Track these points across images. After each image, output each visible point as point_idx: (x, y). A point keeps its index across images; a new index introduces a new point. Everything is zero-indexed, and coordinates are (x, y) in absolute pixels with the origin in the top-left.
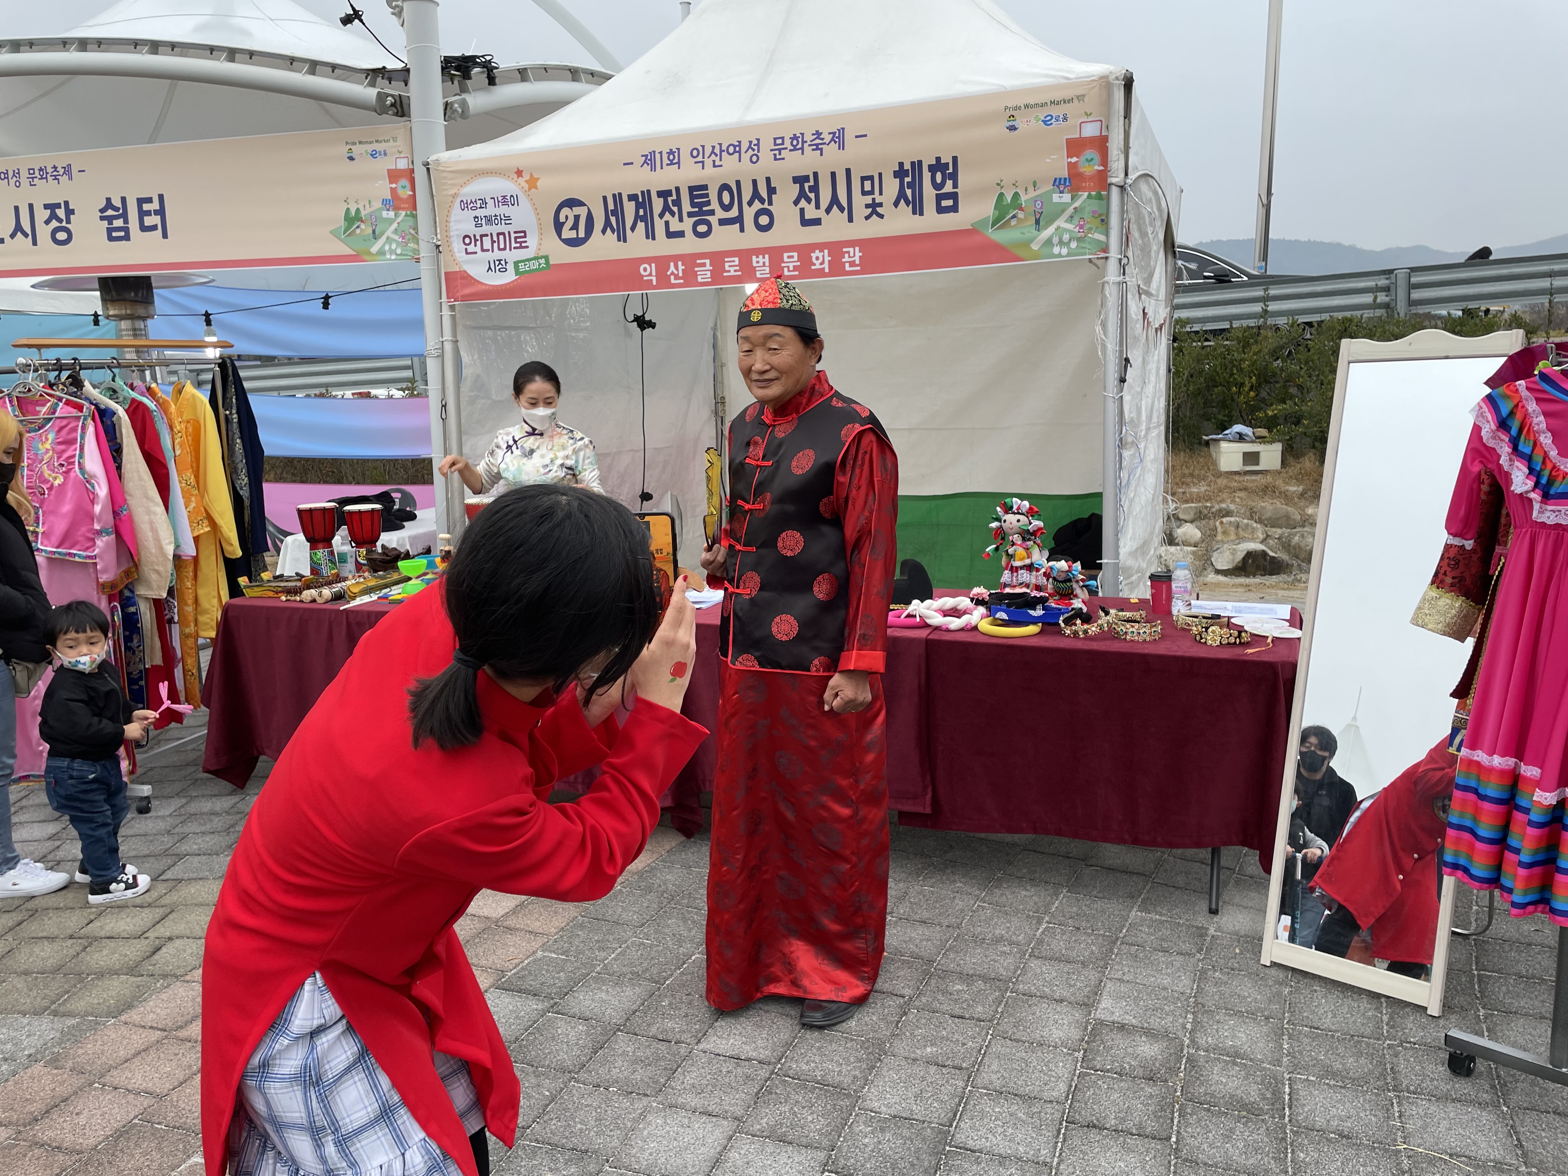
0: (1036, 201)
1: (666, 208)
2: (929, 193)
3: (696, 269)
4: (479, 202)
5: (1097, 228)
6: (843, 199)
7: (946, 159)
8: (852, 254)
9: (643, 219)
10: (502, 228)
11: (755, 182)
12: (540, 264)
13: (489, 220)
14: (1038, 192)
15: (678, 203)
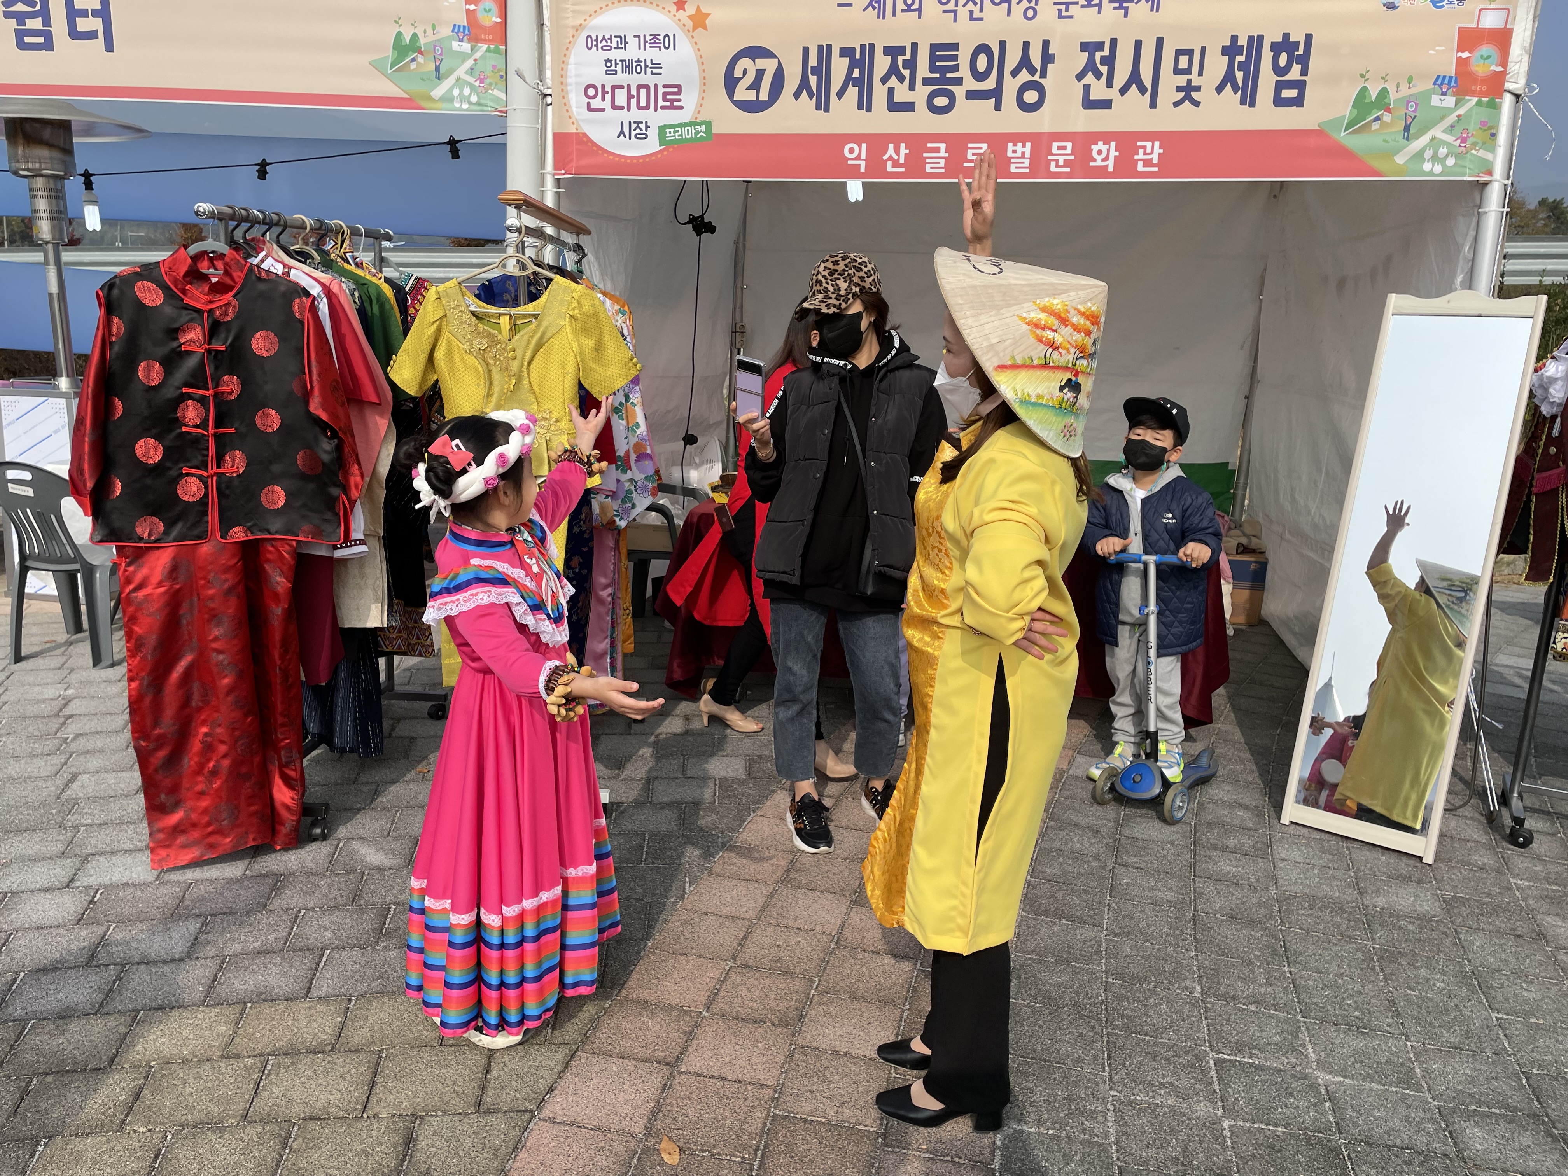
0: (1408, 102)
1: (893, 70)
2: (1267, 79)
3: (925, 155)
4: (615, 40)
5: (1484, 143)
6: (1147, 78)
7: (1297, 37)
8: (1148, 151)
9: (858, 82)
10: (647, 79)
11: (1026, 45)
12: (697, 133)
13: (627, 66)
14: (1413, 91)
15: (911, 64)
